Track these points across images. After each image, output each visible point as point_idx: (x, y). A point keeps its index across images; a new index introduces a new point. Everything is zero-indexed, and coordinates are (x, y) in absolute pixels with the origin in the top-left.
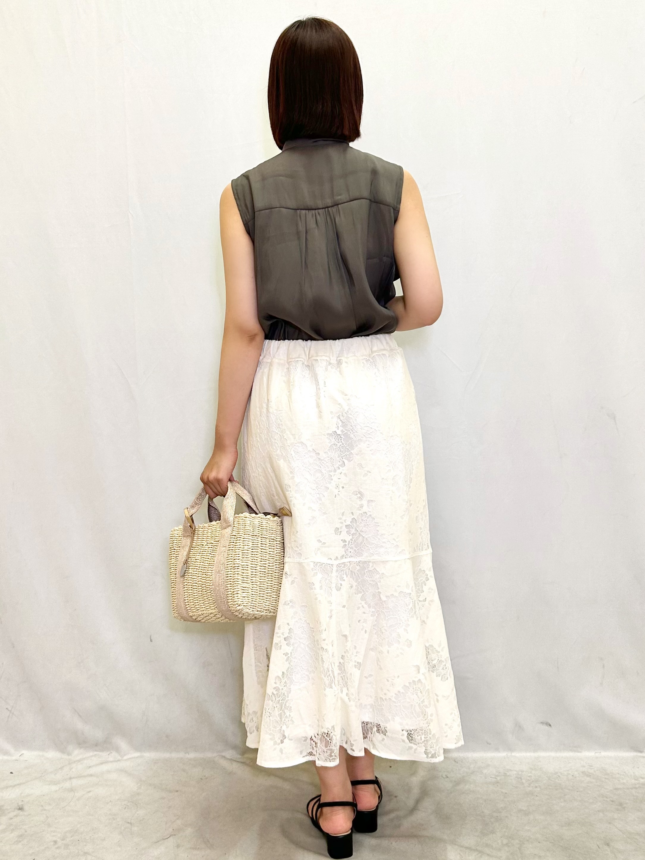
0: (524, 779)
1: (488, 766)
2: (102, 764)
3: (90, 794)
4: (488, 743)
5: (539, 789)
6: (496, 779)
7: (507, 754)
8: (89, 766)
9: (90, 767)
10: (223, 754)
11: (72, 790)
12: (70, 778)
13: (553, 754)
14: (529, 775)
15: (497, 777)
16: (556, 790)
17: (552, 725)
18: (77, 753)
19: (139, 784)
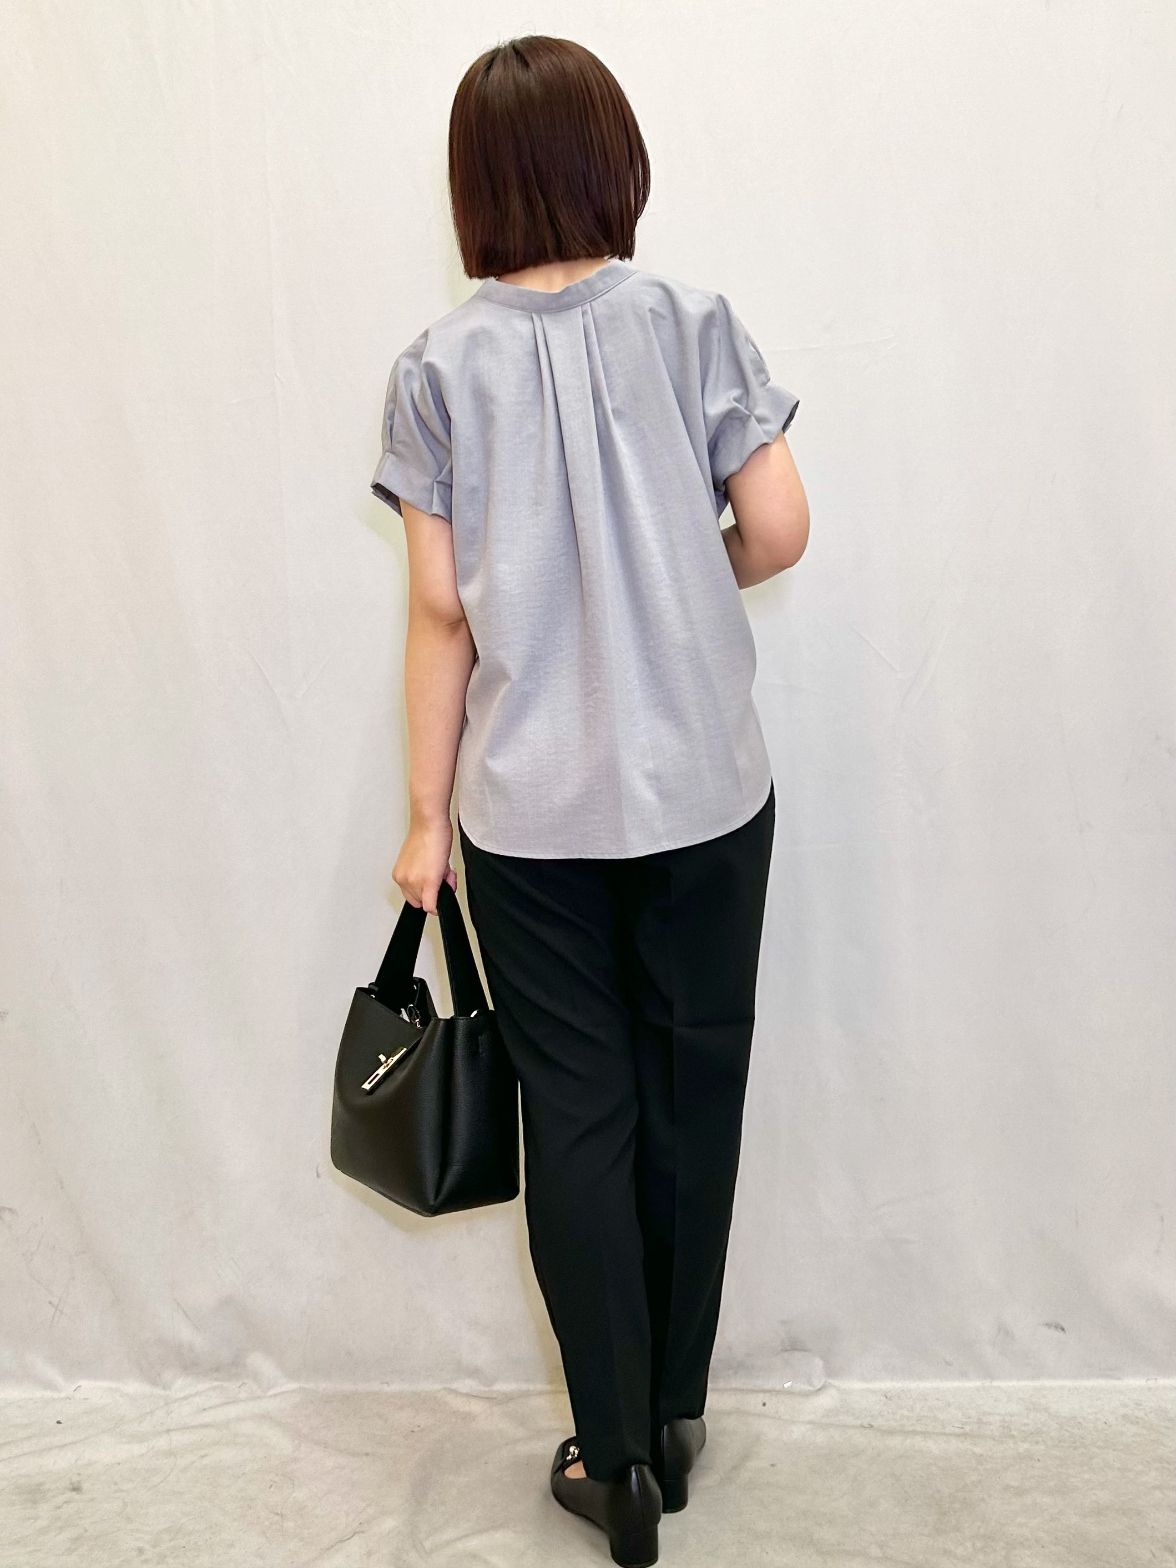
0: (1015, 1430)
1: (949, 1405)
2: (227, 1403)
3: (205, 1461)
4: (947, 1363)
5: (1043, 1447)
6: (963, 1430)
7: (982, 1383)
8: (203, 1408)
9: (205, 1410)
10: (454, 1386)
11: (171, 1453)
12: (168, 1431)
13: (1069, 1383)
14: (1026, 1421)
15: (964, 1426)
16: (1075, 1448)
17: (1066, 1329)
18: (182, 1385)
19: (297, 1442)
